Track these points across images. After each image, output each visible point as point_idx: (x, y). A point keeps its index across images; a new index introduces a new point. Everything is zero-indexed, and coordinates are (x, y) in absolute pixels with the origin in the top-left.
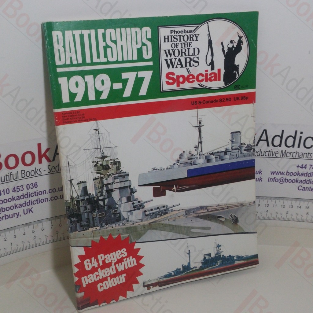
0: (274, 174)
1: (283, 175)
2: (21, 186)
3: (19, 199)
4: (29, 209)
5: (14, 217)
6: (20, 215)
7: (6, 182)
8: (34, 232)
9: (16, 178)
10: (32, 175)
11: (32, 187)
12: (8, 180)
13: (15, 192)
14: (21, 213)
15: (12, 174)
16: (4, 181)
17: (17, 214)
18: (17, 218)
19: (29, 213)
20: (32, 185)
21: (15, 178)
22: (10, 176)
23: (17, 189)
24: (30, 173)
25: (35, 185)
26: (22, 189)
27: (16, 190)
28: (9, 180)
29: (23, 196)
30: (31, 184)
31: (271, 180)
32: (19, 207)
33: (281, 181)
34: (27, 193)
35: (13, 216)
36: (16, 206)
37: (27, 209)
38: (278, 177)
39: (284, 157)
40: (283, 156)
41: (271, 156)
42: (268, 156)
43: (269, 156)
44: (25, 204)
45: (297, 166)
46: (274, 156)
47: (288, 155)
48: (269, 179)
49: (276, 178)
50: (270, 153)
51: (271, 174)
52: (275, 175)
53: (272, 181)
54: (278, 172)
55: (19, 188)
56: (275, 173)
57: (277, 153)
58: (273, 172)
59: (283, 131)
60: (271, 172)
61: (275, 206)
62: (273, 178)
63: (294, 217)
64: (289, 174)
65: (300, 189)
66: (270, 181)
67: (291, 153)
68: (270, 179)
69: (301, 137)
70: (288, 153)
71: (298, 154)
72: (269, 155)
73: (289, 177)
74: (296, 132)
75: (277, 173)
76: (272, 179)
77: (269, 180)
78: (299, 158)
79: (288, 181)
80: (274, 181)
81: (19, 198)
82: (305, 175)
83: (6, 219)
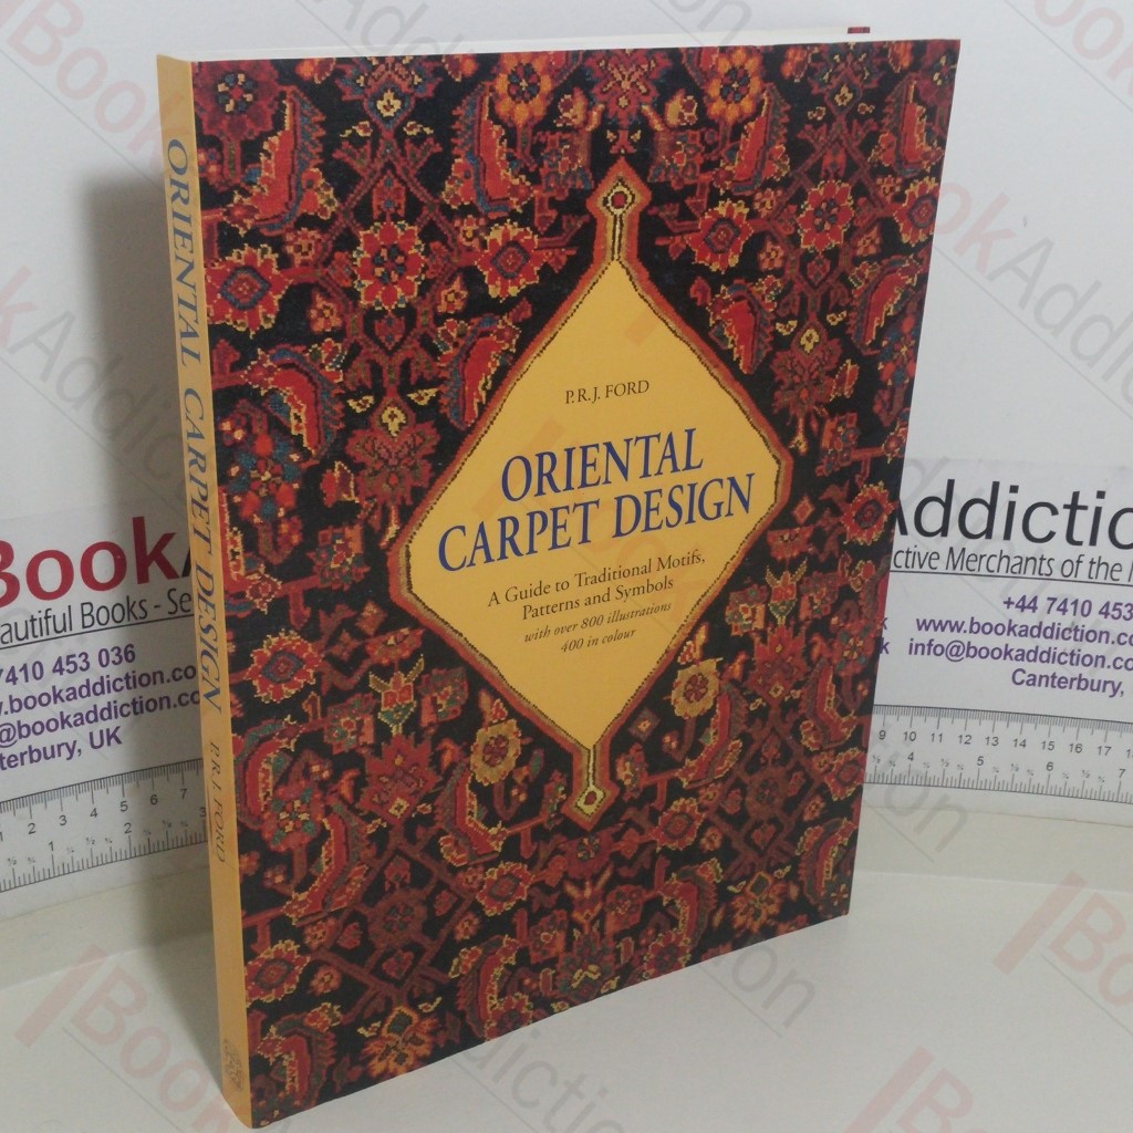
0: (927, 629)
1: (959, 631)
2: (80, 656)
3: (75, 698)
4: (108, 730)
5: (60, 755)
6: (79, 751)
7: (31, 639)
8: (124, 808)
9: (64, 629)
10: (116, 622)
11: (117, 660)
12: (37, 632)
13: (61, 674)
14: (83, 744)
15: (50, 613)
16: (27, 637)
17: (68, 747)
18: (68, 759)
19: (109, 744)
20: (116, 651)
21: (59, 628)
22: (44, 621)
23: (68, 663)
24: (111, 614)
25: (126, 654)
26: (84, 665)
27: (64, 666)
28: (42, 635)
29: (87, 686)
30: (112, 650)
31: (920, 648)
32: (76, 725)
33: (955, 652)
34: (102, 678)
35: (55, 751)
36: (65, 721)
37: (101, 732)
38: (944, 638)
39: (958, 570)
40: (955, 567)
41: (917, 568)
42: (904, 568)
43: (907, 567)
44: (97, 714)
45: (1005, 603)
46: (926, 568)
47: (971, 565)
48: (911, 645)
49: (934, 643)
50: (911, 556)
51: (920, 628)
52: (931, 634)
53: (923, 654)
54: (940, 622)
55: (74, 663)
56: (932, 626)
57: (935, 556)
58: (924, 621)
59: (951, 483)
60: (918, 620)
61: (937, 738)
62: (926, 642)
63: (1005, 776)
64: (981, 628)
65: (1018, 680)
66: (916, 653)
67: (982, 557)
68: (917, 646)
69: (1012, 505)
70: (973, 558)
71: (1005, 560)
72: (910, 564)
73: (979, 640)
74: (996, 486)
75: (940, 626)
76: (922, 645)
77: (914, 648)
78: (1010, 574)
79: (978, 652)
80: (929, 654)
81: (74, 694)
82: (1035, 632)
83: (32, 761)
